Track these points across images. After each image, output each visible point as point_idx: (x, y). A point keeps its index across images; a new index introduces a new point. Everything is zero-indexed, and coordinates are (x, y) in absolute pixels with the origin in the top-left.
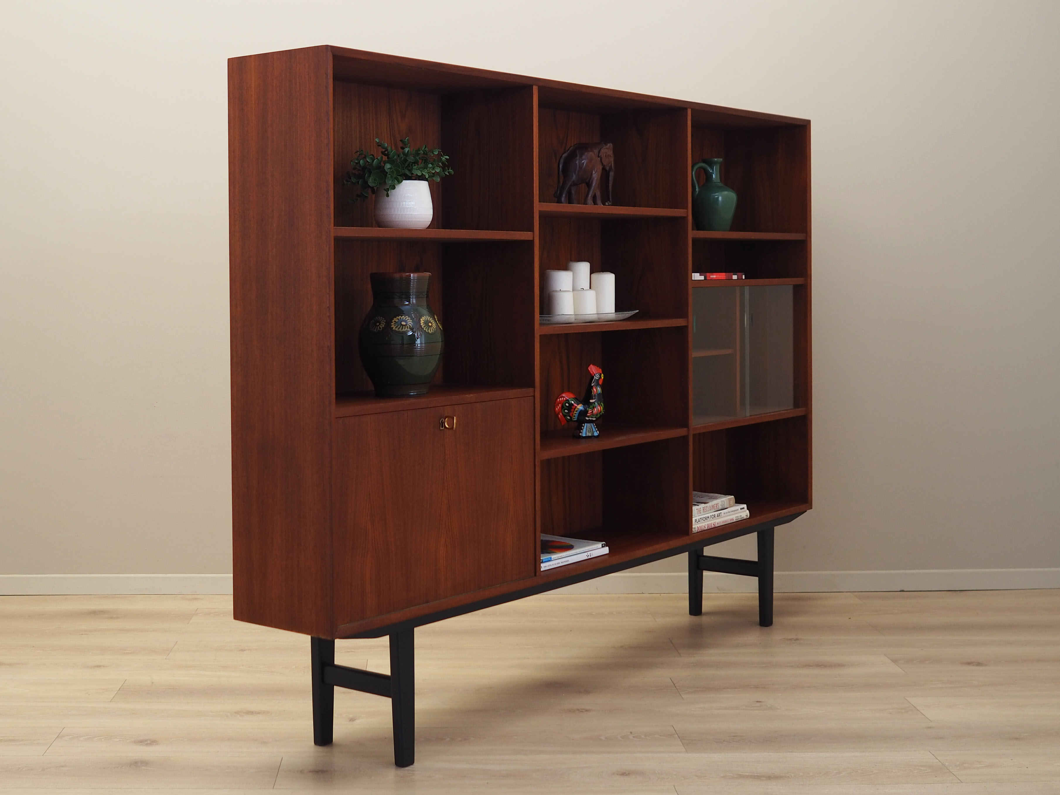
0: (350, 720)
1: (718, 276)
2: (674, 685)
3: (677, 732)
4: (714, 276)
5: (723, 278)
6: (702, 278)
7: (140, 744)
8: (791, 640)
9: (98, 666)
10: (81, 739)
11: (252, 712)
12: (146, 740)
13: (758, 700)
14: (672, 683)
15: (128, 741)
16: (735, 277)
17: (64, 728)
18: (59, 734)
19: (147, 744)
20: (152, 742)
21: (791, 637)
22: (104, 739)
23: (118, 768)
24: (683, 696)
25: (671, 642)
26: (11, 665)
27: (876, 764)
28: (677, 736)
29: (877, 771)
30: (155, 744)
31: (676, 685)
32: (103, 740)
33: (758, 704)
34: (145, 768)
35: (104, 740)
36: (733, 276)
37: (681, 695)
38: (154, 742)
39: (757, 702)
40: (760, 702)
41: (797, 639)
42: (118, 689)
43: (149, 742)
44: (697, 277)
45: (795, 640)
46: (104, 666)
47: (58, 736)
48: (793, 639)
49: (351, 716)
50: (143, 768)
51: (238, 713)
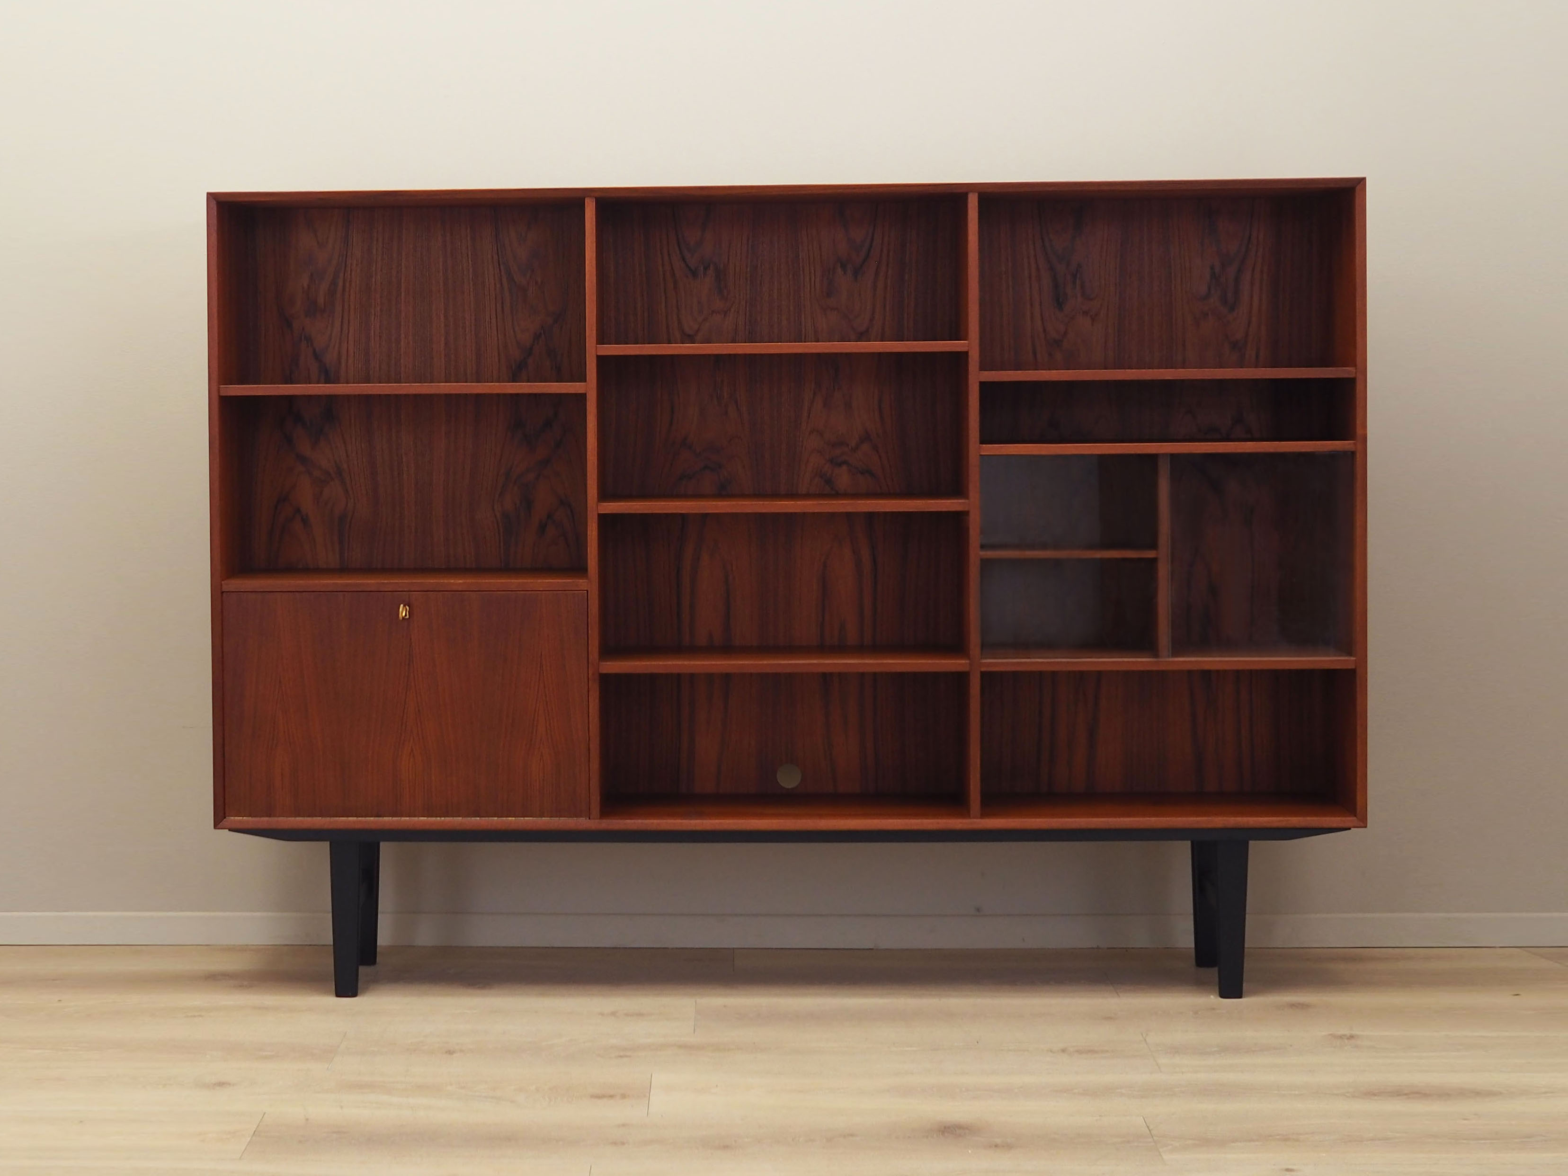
2: (1150, 1131)
8: (1341, 1037)
9: (221, 1084)
13: (1290, 1167)
14: (1147, 1129)
21: (1342, 1032)
24: (1164, 1157)
25: (1145, 1041)
31: (1153, 1132)
37: (1162, 1154)
41: (1352, 1037)
45: (1348, 1039)
46: (230, 1084)
48: (1345, 1035)
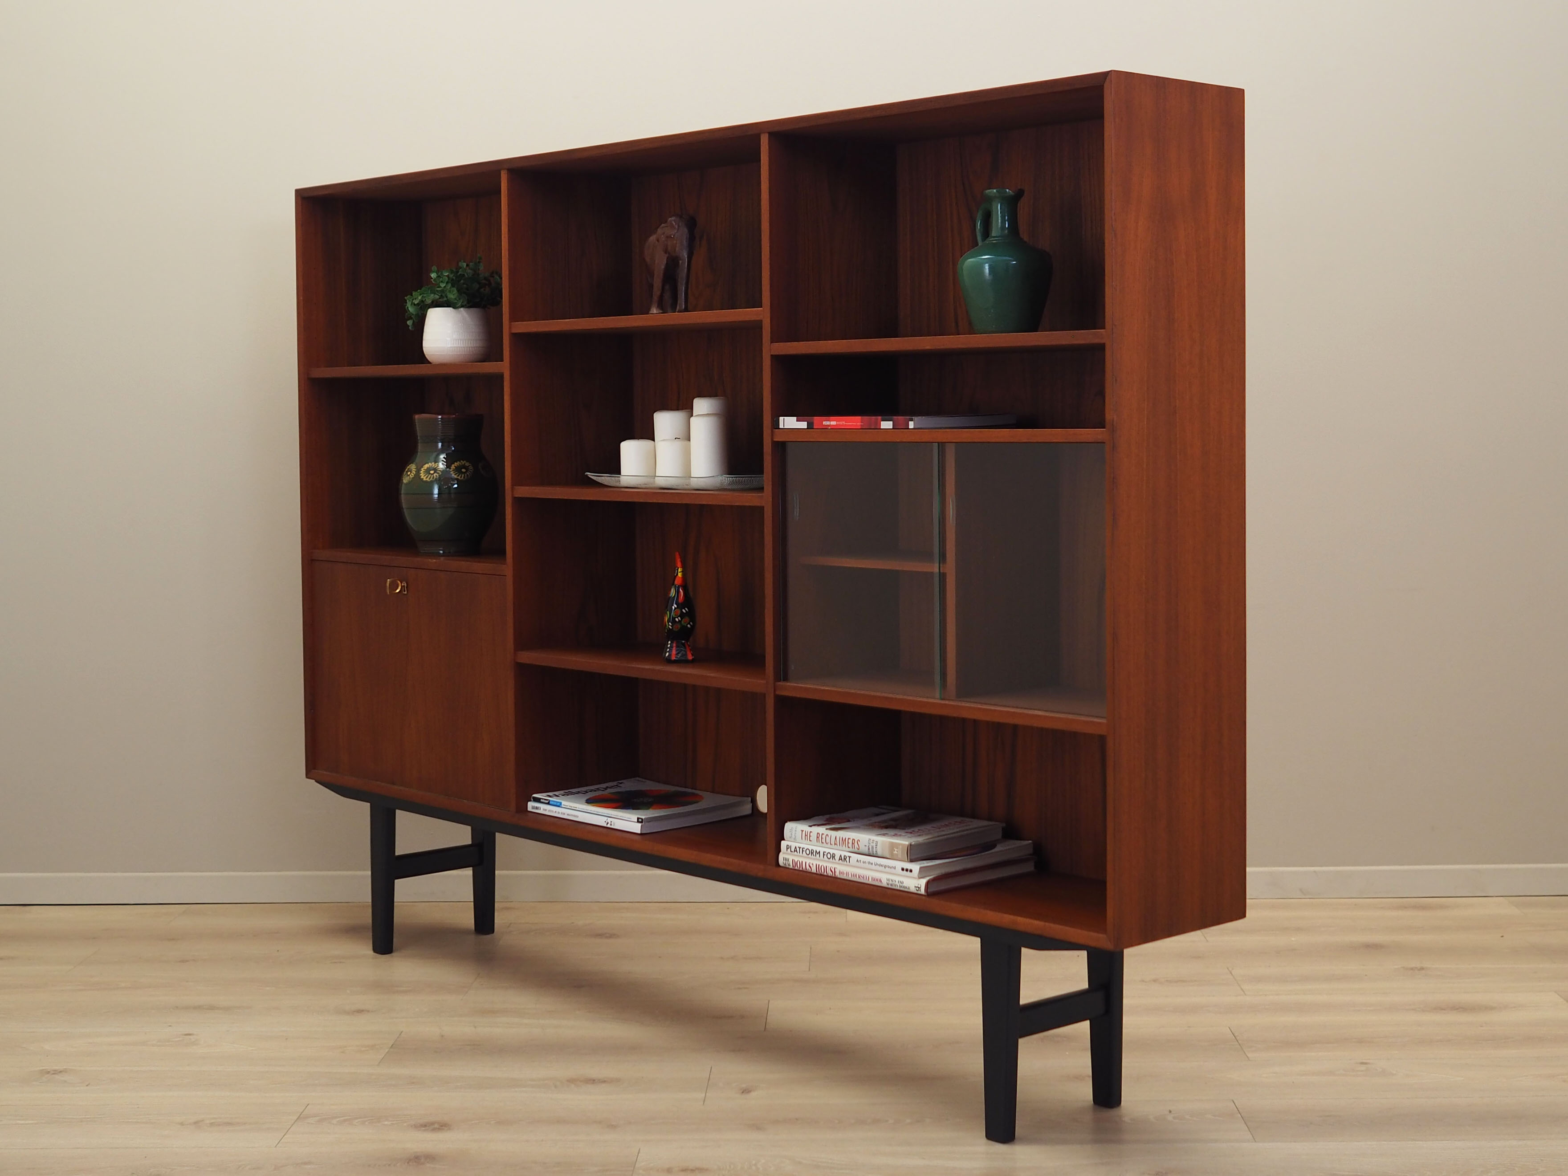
0: (743, 1092)
1: (841, 423)
3: (1240, 1110)
4: (833, 423)
5: (856, 425)
6: (803, 425)
7: (424, 1128)
9: (360, 1011)
10: (335, 1121)
11: (594, 1080)
12: (433, 1124)
13: (1363, 1061)
14: (1233, 1035)
15: (405, 1124)
16: (887, 425)
17: (308, 1105)
18: (300, 1115)
19: (434, 1130)
20: (442, 1126)
21: (1413, 966)
22: (369, 1121)
23: (389, 1165)
24: (1249, 1055)
25: (1231, 973)
26: (227, 1009)
27: (1542, 1159)
28: (1240, 1116)
29: (1543, 1169)
30: (446, 1128)
31: (1238, 1038)
32: (367, 1123)
33: (1363, 1068)
34: (432, 1166)
35: (369, 1123)
36: (882, 423)
37: (1246, 1053)
38: (445, 1126)
39: (1362, 1063)
40: (1366, 1063)
41: (1422, 969)
42: (391, 1045)
43: (436, 1126)
44: (789, 422)
45: (1419, 970)
46: (368, 1011)
47: (299, 1116)
49: (744, 1086)
50: (428, 1165)
51: (572, 1081)
